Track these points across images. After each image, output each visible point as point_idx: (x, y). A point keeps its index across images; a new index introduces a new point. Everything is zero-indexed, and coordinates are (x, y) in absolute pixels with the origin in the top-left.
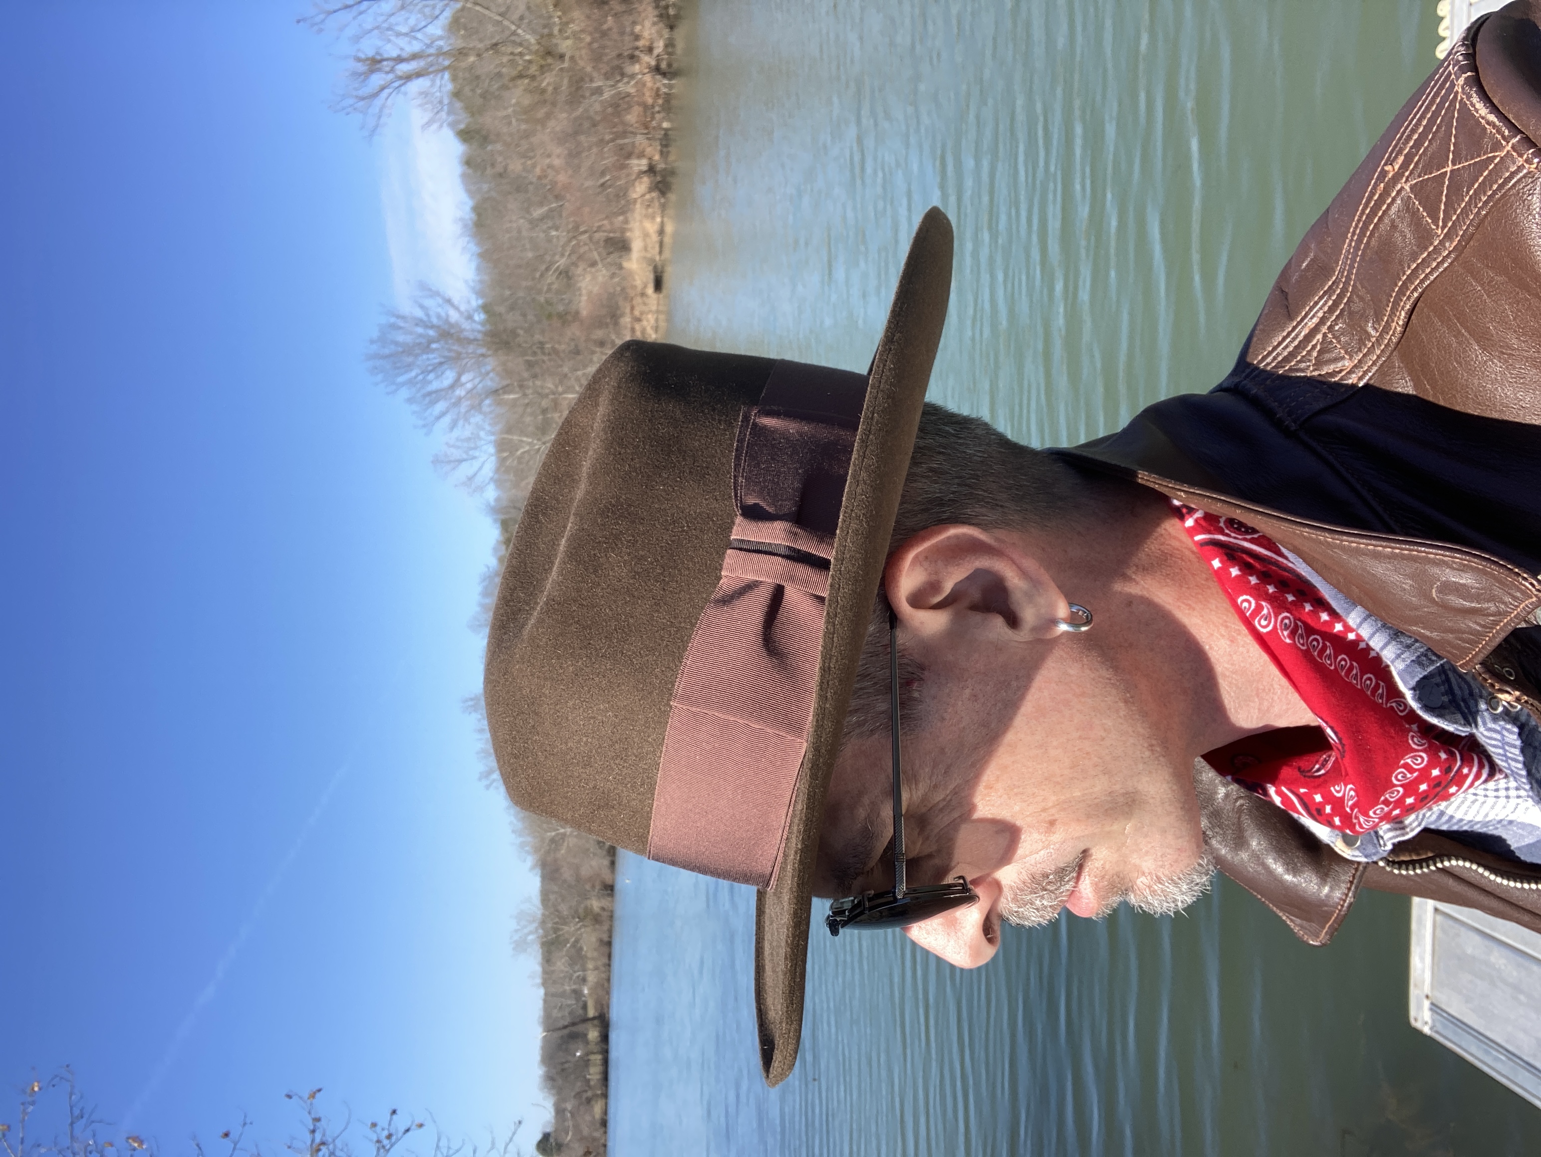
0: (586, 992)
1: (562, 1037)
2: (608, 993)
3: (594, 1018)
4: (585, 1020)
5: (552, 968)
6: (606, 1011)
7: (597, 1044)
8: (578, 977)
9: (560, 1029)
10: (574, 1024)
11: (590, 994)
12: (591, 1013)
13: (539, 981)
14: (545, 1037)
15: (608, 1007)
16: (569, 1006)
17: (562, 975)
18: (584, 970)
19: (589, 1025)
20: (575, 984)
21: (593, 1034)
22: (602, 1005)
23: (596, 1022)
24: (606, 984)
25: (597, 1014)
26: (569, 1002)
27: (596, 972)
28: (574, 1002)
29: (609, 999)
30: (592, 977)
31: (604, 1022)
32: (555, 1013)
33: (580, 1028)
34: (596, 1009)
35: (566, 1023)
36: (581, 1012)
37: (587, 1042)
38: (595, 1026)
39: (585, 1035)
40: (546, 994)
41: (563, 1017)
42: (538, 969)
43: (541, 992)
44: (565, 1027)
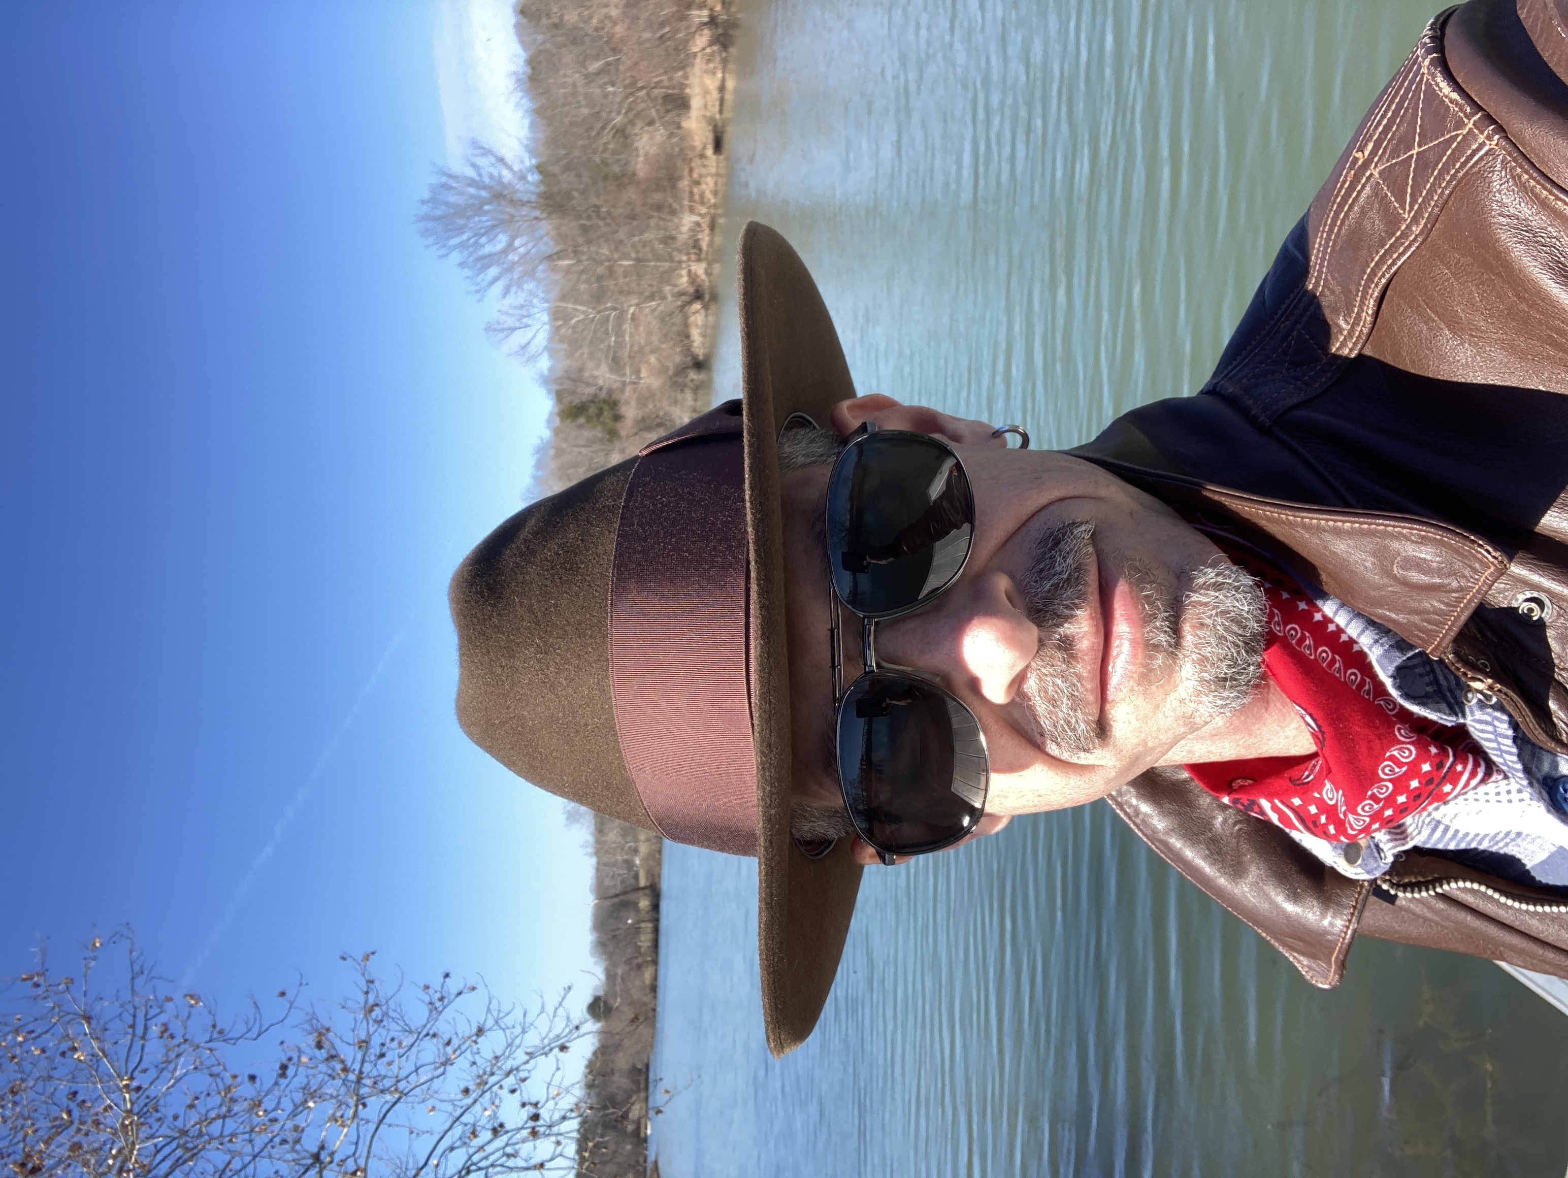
0: (637, 862)
1: (614, 905)
2: (659, 863)
3: (645, 888)
4: (637, 889)
5: (604, 839)
6: (657, 881)
7: (648, 912)
8: (630, 847)
9: (611, 897)
10: (625, 893)
11: (642, 865)
12: (643, 882)
13: (590, 850)
14: (596, 905)
15: (659, 876)
16: (619, 875)
17: (613, 846)
18: (636, 841)
19: (641, 893)
20: (626, 854)
21: (644, 903)
22: (653, 875)
23: (647, 891)
24: (657, 856)
25: (648, 884)
26: (621, 872)
27: (647, 844)
28: (625, 872)
29: (660, 869)
30: (643, 849)
31: (655, 892)
32: (607, 882)
33: (632, 897)
34: (647, 879)
35: (617, 892)
36: (632, 881)
37: (638, 911)
38: (646, 895)
39: (636, 904)
40: (598, 863)
41: (615, 885)
42: (590, 838)
43: (594, 861)
44: (617, 896)
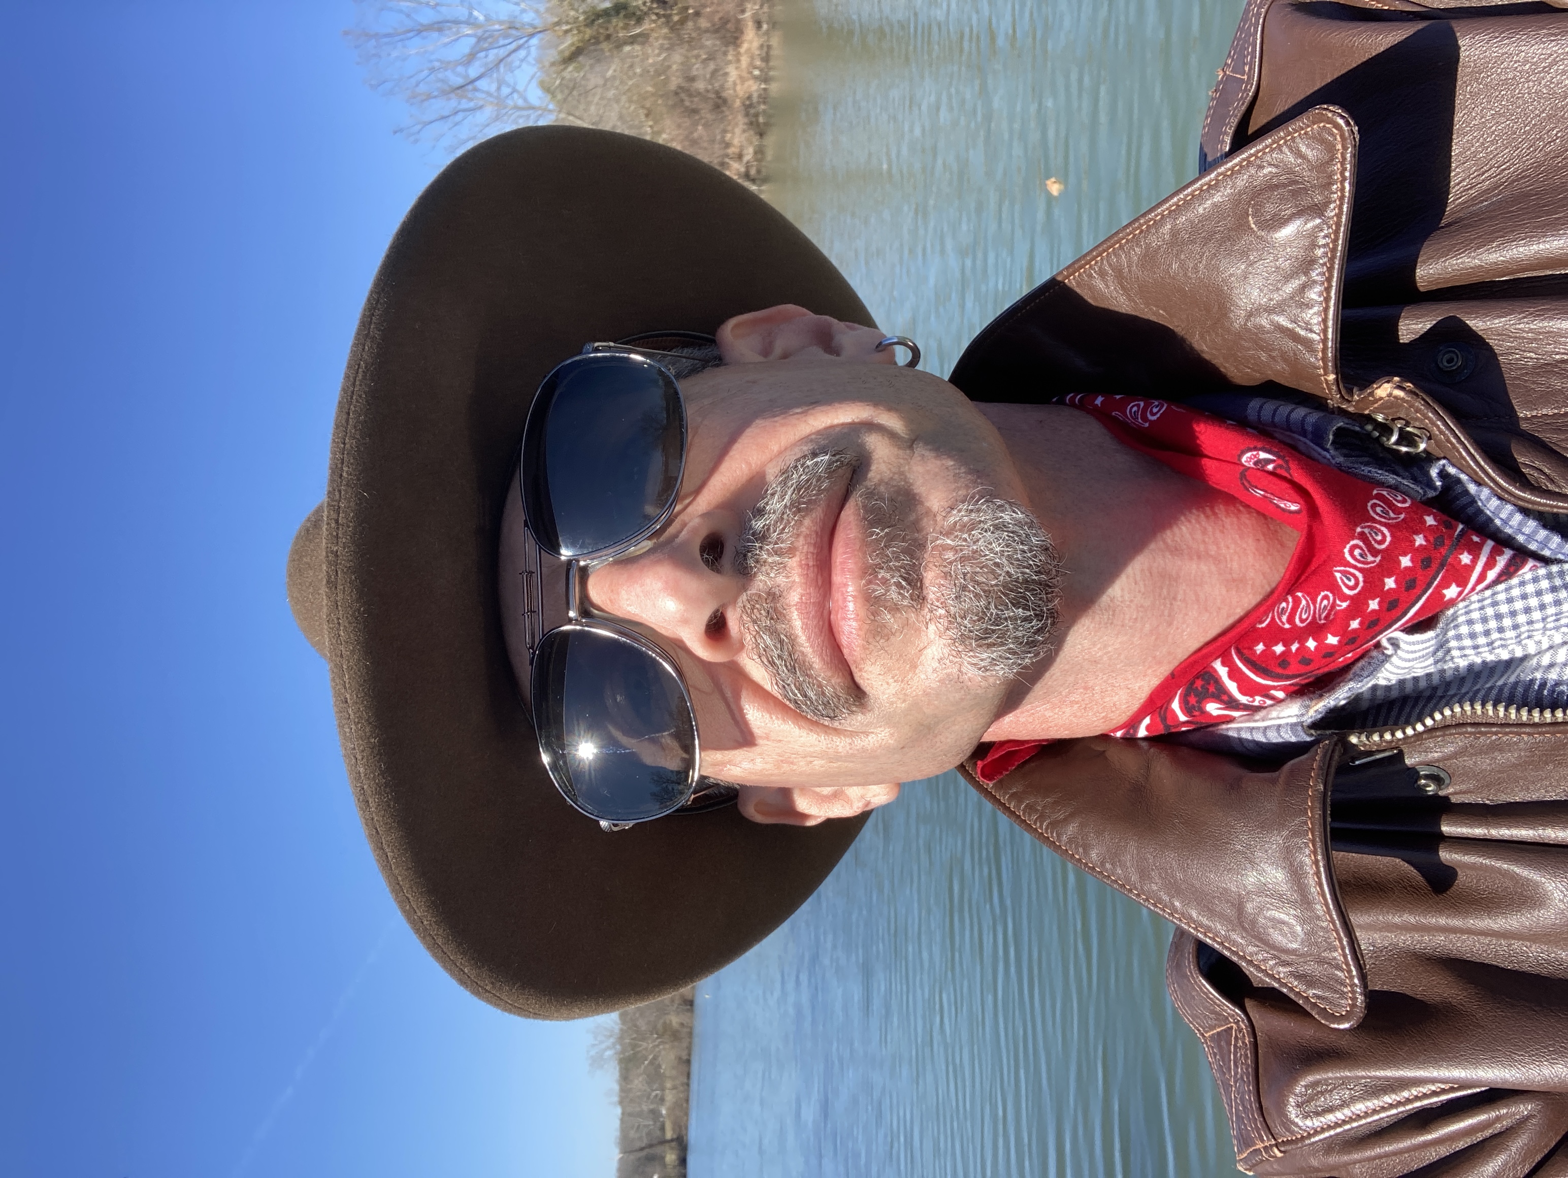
0: (664, 1112)
1: (639, 1159)
2: (687, 1114)
3: (672, 1140)
4: (663, 1142)
5: (629, 1086)
6: (684, 1132)
7: (674, 1167)
8: (656, 1095)
9: (636, 1151)
10: (651, 1146)
11: (669, 1115)
12: (669, 1135)
13: (616, 1099)
14: (621, 1159)
15: (687, 1128)
16: (645, 1126)
17: (639, 1093)
18: (663, 1089)
19: (667, 1147)
20: (652, 1103)
21: (671, 1157)
22: (680, 1127)
23: (674, 1144)
24: (685, 1105)
25: (675, 1136)
26: (647, 1123)
27: (674, 1091)
28: (651, 1123)
29: (687, 1120)
30: (670, 1097)
31: (681, 1144)
32: (632, 1134)
33: (658, 1150)
34: (674, 1130)
35: (643, 1145)
36: (658, 1133)
37: (664, 1165)
38: (672, 1148)
39: (663, 1158)
40: (623, 1114)
41: (640, 1138)
42: (616, 1087)
43: (619, 1111)
44: (642, 1149)
